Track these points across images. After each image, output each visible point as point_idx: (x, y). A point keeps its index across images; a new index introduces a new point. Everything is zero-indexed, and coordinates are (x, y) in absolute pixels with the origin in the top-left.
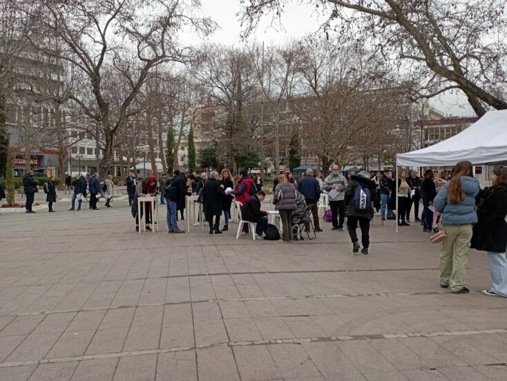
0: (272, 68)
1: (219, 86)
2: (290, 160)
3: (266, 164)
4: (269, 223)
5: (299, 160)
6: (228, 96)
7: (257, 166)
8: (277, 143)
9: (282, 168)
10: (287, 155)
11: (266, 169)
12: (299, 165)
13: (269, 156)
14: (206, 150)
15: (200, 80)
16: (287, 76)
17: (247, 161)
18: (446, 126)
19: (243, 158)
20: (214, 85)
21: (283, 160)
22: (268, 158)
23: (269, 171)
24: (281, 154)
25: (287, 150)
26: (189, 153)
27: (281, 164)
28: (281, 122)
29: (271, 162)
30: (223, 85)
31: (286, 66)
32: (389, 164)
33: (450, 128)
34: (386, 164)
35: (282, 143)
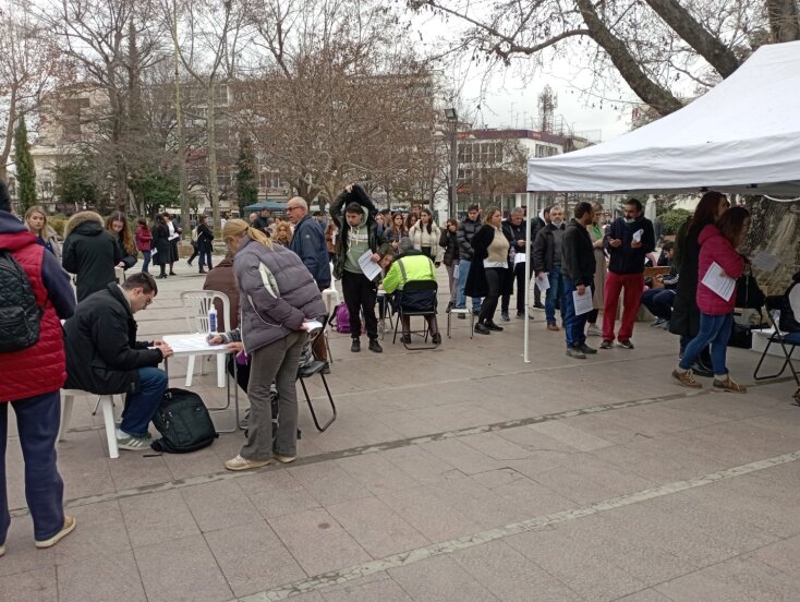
0: (195, 14)
1: (85, 35)
2: (238, 191)
3: (194, 198)
4: (171, 385)
5: (256, 192)
6: (106, 59)
7: (175, 201)
8: (212, 158)
9: (224, 205)
10: (234, 182)
11: (194, 206)
12: (254, 201)
13: (199, 183)
14: (68, 169)
15: (40, 17)
16: (225, 31)
17: (156, 191)
18: (484, 141)
19: (148, 185)
20: (71, 31)
21: (225, 191)
22: (197, 188)
23: (201, 211)
24: (220, 180)
25: (234, 172)
26: (19, 169)
27: (221, 198)
28: (219, 122)
29: (203, 195)
30: (92, 34)
31: (222, 12)
32: (404, 201)
33: (487, 144)
34: (400, 201)
35: (222, 159)
